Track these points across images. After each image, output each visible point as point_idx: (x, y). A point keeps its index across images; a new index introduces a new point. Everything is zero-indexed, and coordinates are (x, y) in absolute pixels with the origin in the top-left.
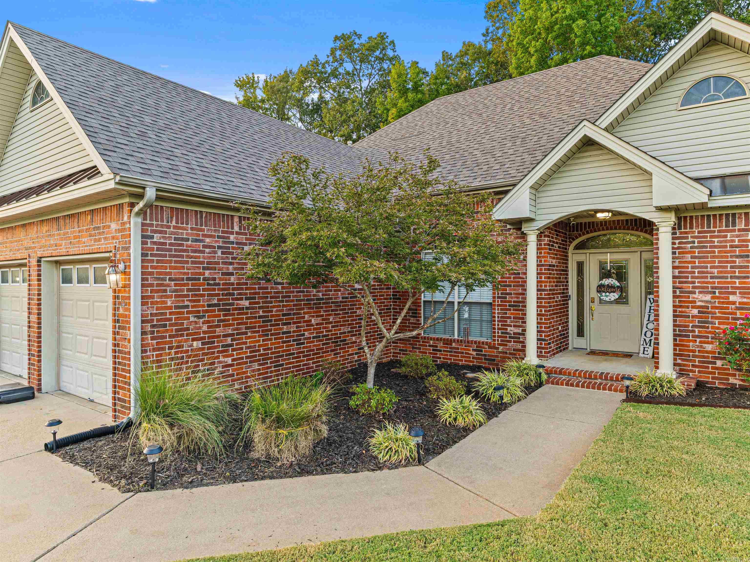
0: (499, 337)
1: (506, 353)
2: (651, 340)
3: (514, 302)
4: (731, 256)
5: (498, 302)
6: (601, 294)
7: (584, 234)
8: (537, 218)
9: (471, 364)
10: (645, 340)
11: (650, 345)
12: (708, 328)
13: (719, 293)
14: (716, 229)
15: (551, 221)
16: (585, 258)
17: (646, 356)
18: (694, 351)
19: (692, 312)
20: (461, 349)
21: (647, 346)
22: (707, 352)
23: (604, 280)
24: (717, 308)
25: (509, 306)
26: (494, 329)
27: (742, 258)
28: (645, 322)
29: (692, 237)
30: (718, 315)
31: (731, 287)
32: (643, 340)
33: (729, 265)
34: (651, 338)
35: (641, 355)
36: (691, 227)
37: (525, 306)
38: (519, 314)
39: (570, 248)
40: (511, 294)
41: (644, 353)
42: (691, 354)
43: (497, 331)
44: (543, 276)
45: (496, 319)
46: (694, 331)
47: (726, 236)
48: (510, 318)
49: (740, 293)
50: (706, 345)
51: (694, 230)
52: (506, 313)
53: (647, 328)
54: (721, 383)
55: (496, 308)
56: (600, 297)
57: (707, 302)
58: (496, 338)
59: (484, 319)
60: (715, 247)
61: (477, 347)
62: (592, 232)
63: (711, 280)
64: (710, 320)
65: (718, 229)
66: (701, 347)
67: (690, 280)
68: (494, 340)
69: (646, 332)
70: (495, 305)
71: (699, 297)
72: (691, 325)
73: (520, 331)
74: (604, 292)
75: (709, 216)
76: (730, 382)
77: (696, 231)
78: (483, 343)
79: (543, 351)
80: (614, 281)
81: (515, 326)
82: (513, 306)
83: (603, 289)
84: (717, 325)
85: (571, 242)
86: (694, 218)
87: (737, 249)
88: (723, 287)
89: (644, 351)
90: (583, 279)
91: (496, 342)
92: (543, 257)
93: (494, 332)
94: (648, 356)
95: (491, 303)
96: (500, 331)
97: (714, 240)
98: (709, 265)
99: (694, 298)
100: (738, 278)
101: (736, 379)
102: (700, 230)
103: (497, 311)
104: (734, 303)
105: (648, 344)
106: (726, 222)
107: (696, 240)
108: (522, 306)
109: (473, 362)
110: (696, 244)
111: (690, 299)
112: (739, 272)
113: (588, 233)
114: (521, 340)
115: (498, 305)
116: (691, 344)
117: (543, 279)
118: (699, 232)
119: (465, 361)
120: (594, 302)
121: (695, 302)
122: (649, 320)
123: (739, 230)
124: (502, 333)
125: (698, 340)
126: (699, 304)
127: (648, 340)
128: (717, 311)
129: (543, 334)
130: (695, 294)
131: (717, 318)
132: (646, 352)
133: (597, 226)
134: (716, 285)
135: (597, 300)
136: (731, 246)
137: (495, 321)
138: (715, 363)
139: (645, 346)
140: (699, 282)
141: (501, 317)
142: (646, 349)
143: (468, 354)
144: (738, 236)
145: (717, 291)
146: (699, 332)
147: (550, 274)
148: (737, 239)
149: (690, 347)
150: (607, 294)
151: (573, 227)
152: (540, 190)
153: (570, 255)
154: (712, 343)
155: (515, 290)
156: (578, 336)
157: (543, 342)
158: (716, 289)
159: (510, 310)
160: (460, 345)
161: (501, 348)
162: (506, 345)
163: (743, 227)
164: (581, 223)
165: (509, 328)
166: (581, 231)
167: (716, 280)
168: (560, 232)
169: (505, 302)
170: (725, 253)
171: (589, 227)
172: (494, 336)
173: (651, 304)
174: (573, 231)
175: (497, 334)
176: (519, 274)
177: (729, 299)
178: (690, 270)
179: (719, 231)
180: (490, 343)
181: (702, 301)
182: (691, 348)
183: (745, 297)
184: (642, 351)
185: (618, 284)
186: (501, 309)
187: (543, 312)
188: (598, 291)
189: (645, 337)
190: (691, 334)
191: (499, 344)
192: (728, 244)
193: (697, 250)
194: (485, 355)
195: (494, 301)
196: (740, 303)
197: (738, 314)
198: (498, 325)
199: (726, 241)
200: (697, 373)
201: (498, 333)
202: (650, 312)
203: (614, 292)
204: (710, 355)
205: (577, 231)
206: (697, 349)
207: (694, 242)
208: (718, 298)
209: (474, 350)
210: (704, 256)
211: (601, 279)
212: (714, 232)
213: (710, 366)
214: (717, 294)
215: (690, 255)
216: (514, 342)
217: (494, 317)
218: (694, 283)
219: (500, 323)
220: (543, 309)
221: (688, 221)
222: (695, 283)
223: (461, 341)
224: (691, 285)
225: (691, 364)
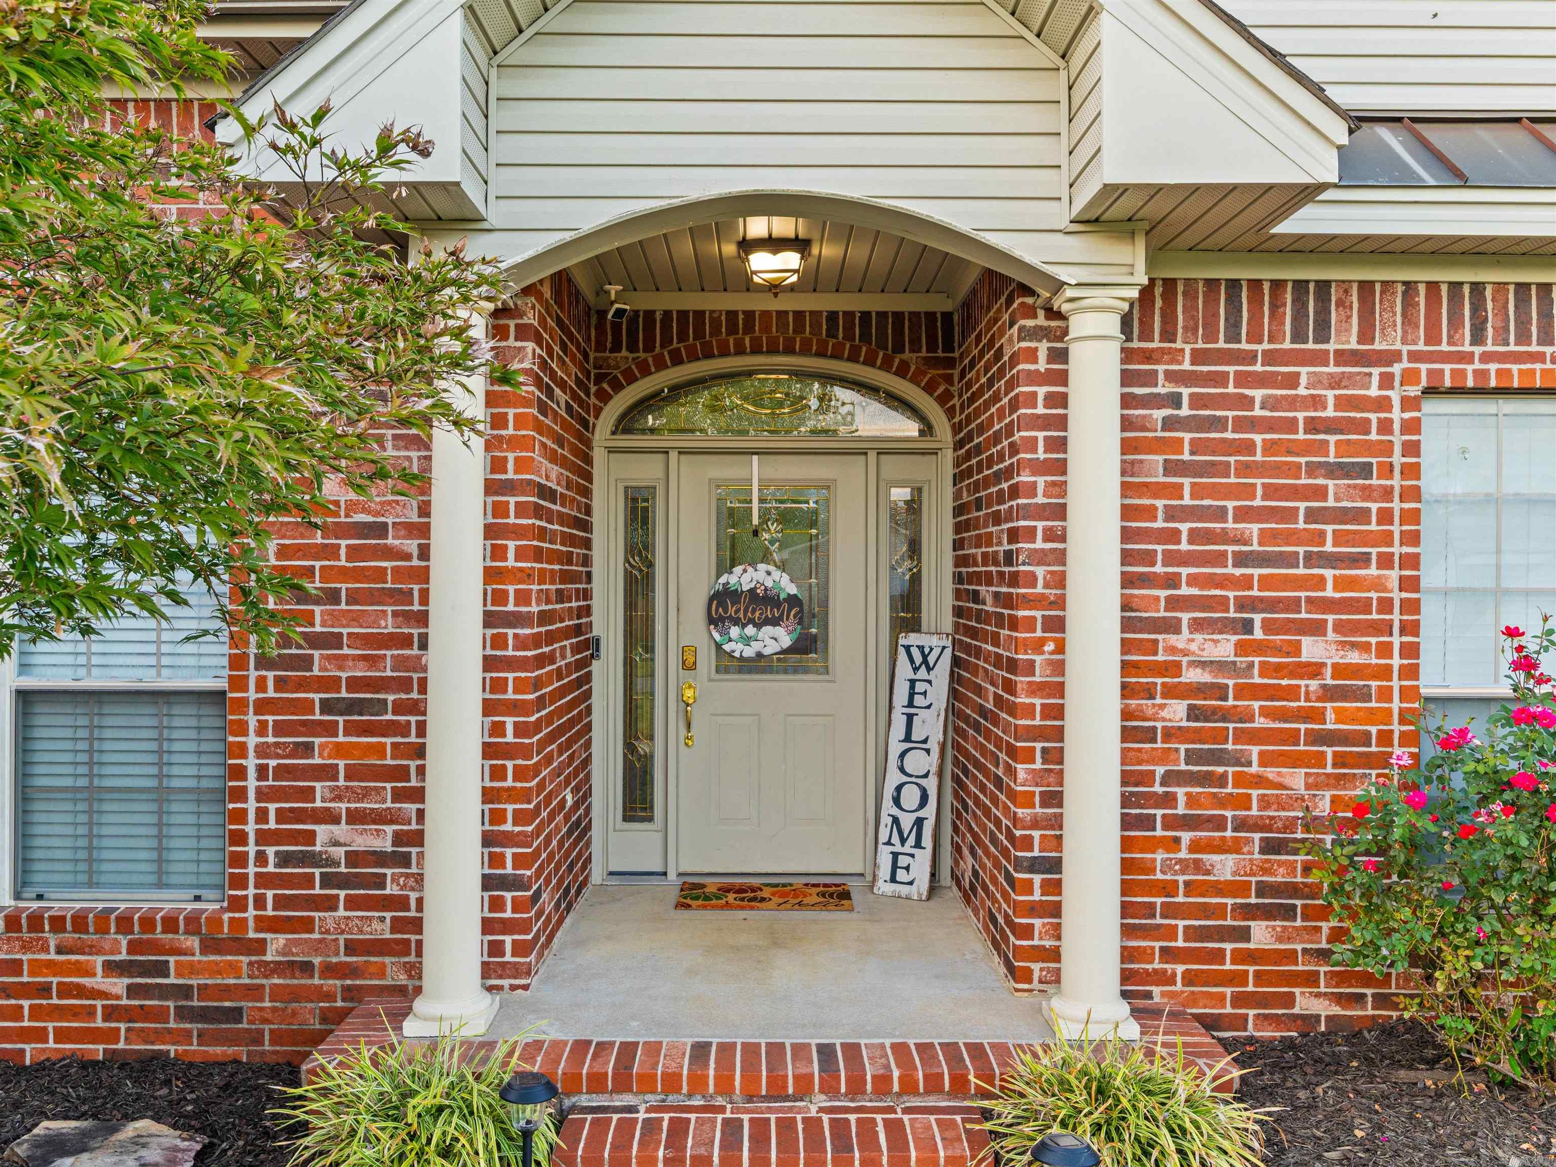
0: (264, 881)
1: (306, 968)
2: (919, 822)
3: (354, 684)
4: (1312, 470)
5: (261, 685)
6: (724, 633)
7: (661, 366)
8: (495, 214)
9: (99, 1050)
10: (896, 821)
11: (918, 845)
12: (1222, 781)
13: (1267, 626)
14: (1259, 348)
15: (568, 236)
16: (660, 474)
17: (904, 890)
18: (1168, 889)
19: (1164, 714)
20: (37, 967)
21: (907, 849)
22: (1220, 889)
23: (738, 570)
24: (1255, 692)
25: (327, 707)
26: (239, 838)
27: (1348, 476)
28: (896, 748)
29: (1170, 376)
30: (1260, 723)
31: (1309, 600)
32: (886, 820)
33: (1302, 506)
34: (921, 814)
35: (884, 887)
36: (1168, 335)
37: (418, 708)
38: (379, 751)
39: (600, 423)
40: (334, 641)
41: (893, 879)
42: (1159, 900)
43: (251, 849)
44: (511, 545)
45: (252, 783)
46: (1169, 800)
47: (1292, 381)
48: (329, 773)
49: (1339, 627)
50: (1215, 858)
51: (1179, 345)
52: (308, 749)
53: (902, 769)
54: (1266, 1017)
55: (252, 720)
56: (719, 646)
57: (1219, 666)
58: (251, 891)
59: (176, 783)
60: (1254, 424)
61: (133, 948)
62: (694, 357)
63: (1238, 572)
64: (1230, 746)
65: (1266, 346)
66: (1198, 866)
67: (1159, 569)
68: (238, 904)
69: (899, 789)
70: (241, 705)
71: (1193, 647)
72: (1160, 770)
73: (385, 844)
74: (736, 622)
75: (1234, 285)
76: (1296, 1010)
77: (1188, 348)
78: (170, 923)
79: (508, 939)
80: (777, 574)
81: (355, 817)
82: (352, 707)
83: (732, 611)
84: (1255, 769)
85: (605, 398)
86: (1180, 288)
87: (1332, 439)
88: (1279, 600)
89: (895, 867)
90: (651, 565)
91: (251, 912)
92: (514, 443)
93: (240, 860)
94: (913, 891)
95: (223, 693)
96: (271, 851)
97: (1247, 392)
98: (1230, 505)
99: (1172, 650)
100: (1332, 560)
101: (1318, 995)
102: (1200, 345)
103: (252, 740)
104: (1314, 670)
105: (912, 840)
106: (1294, 319)
107: (1186, 392)
108: (400, 708)
109: (113, 1035)
110: (1185, 411)
111: (1160, 658)
112: (1339, 538)
113: (677, 360)
114: (391, 889)
115: (262, 706)
116: (1160, 856)
117: (511, 562)
118: (1198, 357)
119: (61, 1035)
120: (694, 667)
121: (1174, 668)
122: (908, 738)
123: (1343, 357)
124: (284, 859)
125: (1186, 837)
126: (1192, 676)
127: (907, 822)
128: (1256, 705)
129: (509, 852)
130: (1177, 631)
131: (1255, 737)
132: (901, 875)
133: (716, 331)
134: (1255, 593)
135: (706, 660)
136: (1313, 426)
137: (240, 794)
138: (1244, 934)
139: (898, 848)
140: (1193, 580)
141: (282, 772)
142: (903, 861)
143: (81, 991)
144: (1335, 382)
145: (1258, 618)
146: (1192, 801)
147: (542, 534)
148: (1330, 395)
149: (1153, 871)
150: (750, 630)
151: (616, 327)
152: (513, 54)
153: (598, 454)
154: (1234, 847)
155: (356, 618)
156: (629, 816)
157: (508, 896)
158: (1254, 610)
159: (330, 729)
160: (26, 947)
161: (276, 943)
162: (307, 925)
163: (1353, 345)
164: (650, 314)
165: (322, 831)
166: (648, 348)
167: (1256, 572)
168: (571, 337)
169: (302, 685)
170: (1289, 453)
171: (683, 336)
172: (240, 882)
173: (916, 669)
174: (616, 348)
175: (252, 870)
176: (380, 530)
177: (1298, 653)
178: (1160, 524)
179: (1271, 357)
180: (215, 921)
181: (1203, 664)
182: (1159, 876)
183: (1353, 645)
184: (885, 871)
185: (792, 589)
186: (281, 729)
187: (510, 738)
188: (712, 621)
189: (895, 811)
190: (1159, 813)
191: (265, 924)
192: (1300, 416)
193: (1187, 436)
194: (185, 991)
195: (238, 683)
196: (1340, 670)
197: (1330, 716)
198: (262, 816)
199: (1293, 403)
200: (1179, 986)
201: (261, 858)
202: (911, 704)
203: (775, 622)
204: (1230, 901)
205: (632, 348)
206: (1181, 879)
207: (1175, 401)
208: (1260, 648)
209: (112, 968)
210: (1213, 464)
211: (725, 565)
212: (1251, 358)
213: (1228, 947)
214: (1258, 634)
215: (1160, 458)
216: (352, 903)
217: (239, 772)
218: (1172, 581)
219: (272, 807)
220: (509, 721)
221: (1159, 303)
222: (1177, 586)
223: (36, 921)
224: (1163, 594)
225: (1157, 945)
